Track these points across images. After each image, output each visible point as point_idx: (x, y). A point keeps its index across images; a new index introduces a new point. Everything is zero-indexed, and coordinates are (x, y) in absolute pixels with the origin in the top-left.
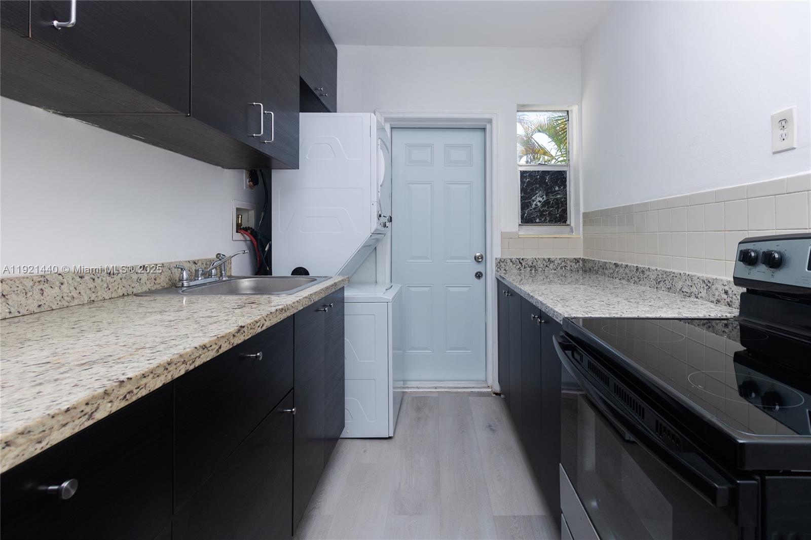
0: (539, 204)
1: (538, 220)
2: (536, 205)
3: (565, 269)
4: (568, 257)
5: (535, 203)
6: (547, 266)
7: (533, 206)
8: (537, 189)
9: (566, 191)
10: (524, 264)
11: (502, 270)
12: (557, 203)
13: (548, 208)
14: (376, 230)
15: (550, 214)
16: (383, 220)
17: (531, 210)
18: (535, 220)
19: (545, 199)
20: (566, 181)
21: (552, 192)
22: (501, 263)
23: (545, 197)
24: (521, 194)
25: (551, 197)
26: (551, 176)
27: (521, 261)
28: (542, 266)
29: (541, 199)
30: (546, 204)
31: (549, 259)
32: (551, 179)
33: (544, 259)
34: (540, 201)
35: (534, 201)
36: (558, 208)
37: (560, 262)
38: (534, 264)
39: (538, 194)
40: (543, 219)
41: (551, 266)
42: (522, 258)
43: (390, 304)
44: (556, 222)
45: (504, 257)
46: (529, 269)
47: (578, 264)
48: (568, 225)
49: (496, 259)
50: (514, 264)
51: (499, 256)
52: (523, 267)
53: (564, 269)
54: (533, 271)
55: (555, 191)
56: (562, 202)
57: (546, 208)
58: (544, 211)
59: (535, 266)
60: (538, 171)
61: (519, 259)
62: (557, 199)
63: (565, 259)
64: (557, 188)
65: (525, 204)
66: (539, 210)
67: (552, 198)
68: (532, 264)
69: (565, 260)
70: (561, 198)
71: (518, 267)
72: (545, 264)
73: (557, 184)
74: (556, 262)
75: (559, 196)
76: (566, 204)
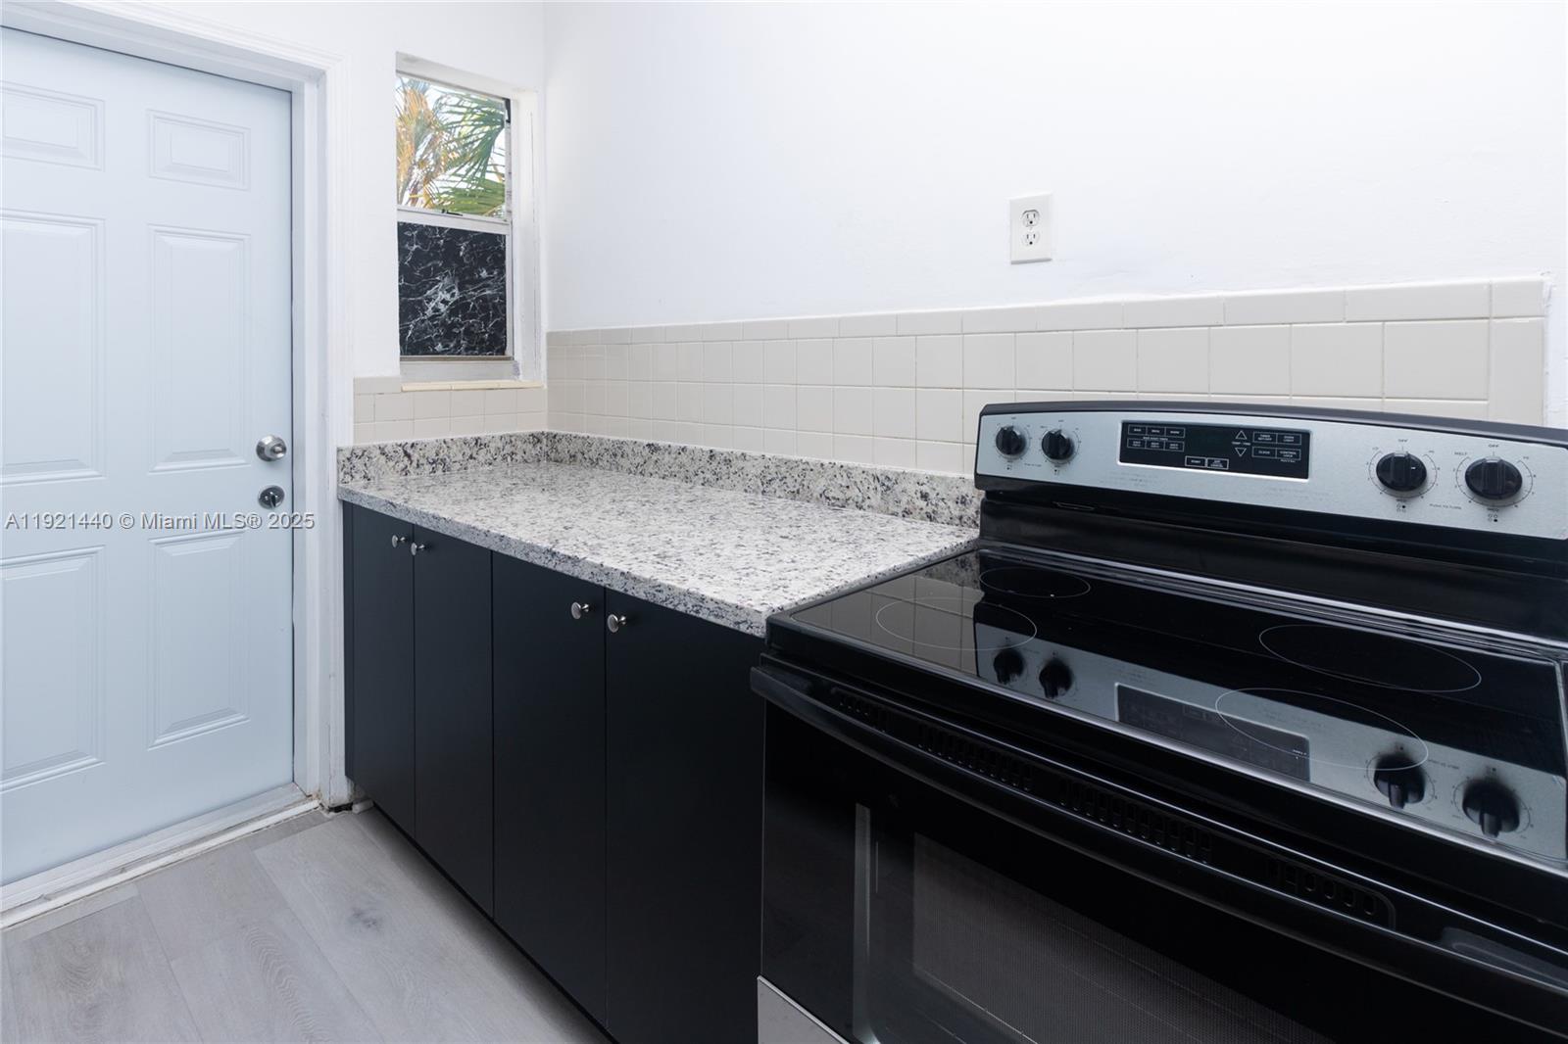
0: (443, 308)
1: (439, 347)
2: (436, 310)
3: (512, 459)
4: (518, 431)
5: (432, 304)
6: (471, 457)
7: (429, 312)
8: (437, 270)
9: (504, 280)
10: (415, 457)
11: (357, 476)
12: (484, 308)
13: (463, 318)
15: (468, 332)
17: (423, 321)
18: (433, 346)
19: (457, 297)
20: (504, 258)
21: (474, 282)
22: (355, 461)
23: (456, 291)
24: (400, 281)
25: (471, 292)
26: (471, 244)
27: (410, 451)
28: (460, 457)
29: (447, 297)
30: (459, 308)
31: (475, 440)
32: (471, 250)
33: (464, 442)
34: (444, 302)
35: (430, 300)
36: (486, 319)
37: (500, 445)
38: (441, 456)
39: (441, 284)
40: (452, 345)
41: (482, 456)
42: (410, 442)
44: (481, 352)
45: (364, 444)
46: (428, 468)
47: (539, 445)
48: (509, 359)
49: (339, 450)
50: (389, 458)
51: (348, 442)
52: (414, 464)
53: (509, 459)
54: (439, 472)
55: (481, 280)
56: (495, 306)
57: (459, 318)
58: (453, 325)
59: (443, 461)
60: (441, 229)
61: (402, 446)
62: (484, 299)
63: (511, 436)
64: (484, 274)
65: (409, 309)
66: (444, 323)
67: (472, 296)
68: (437, 455)
69: (513, 439)
70: (493, 297)
71: (402, 465)
72: (468, 452)
73: (484, 264)
74: (492, 445)
75: (488, 292)
76: (504, 311)
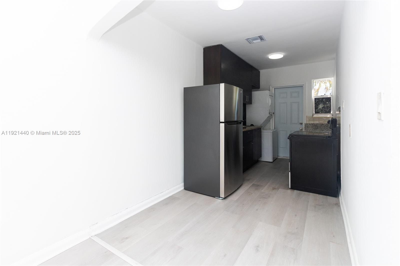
0: (321, 108)
1: (320, 112)
2: (320, 108)
6: (321, 126)
7: (319, 108)
8: (320, 103)
9: (331, 103)
10: (313, 125)
12: (327, 107)
14: (269, 116)
15: (325, 110)
16: (270, 114)
20: (331, 100)
21: (326, 104)
23: (323, 105)
24: (315, 105)
25: (325, 105)
29: (322, 106)
31: (322, 124)
32: (325, 100)
33: (320, 124)
34: (321, 107)
35: (319, 107)
36: (328, 109)
38: (317, 125)
40: (322, 112)
41: (323, 126)
43: (272, 133)
44: (327, 113)
45: (308, 123)
48: (331, 114)
50: (310, 125)
51: (306, 123)
54: (317, 127)
55: (327, 104)
57: (323, 109)
58: (322, 110)
60: (321, 98)
61: (312, 124)
62: (327, 106)
64: (327, 103)
65: (316, 108)
66: (321, 110)
70: (329, 106)
72: (321, 125)
73: (327, 101)
74: (324, 125)
75: (328, 105)
76: (331, 107)
